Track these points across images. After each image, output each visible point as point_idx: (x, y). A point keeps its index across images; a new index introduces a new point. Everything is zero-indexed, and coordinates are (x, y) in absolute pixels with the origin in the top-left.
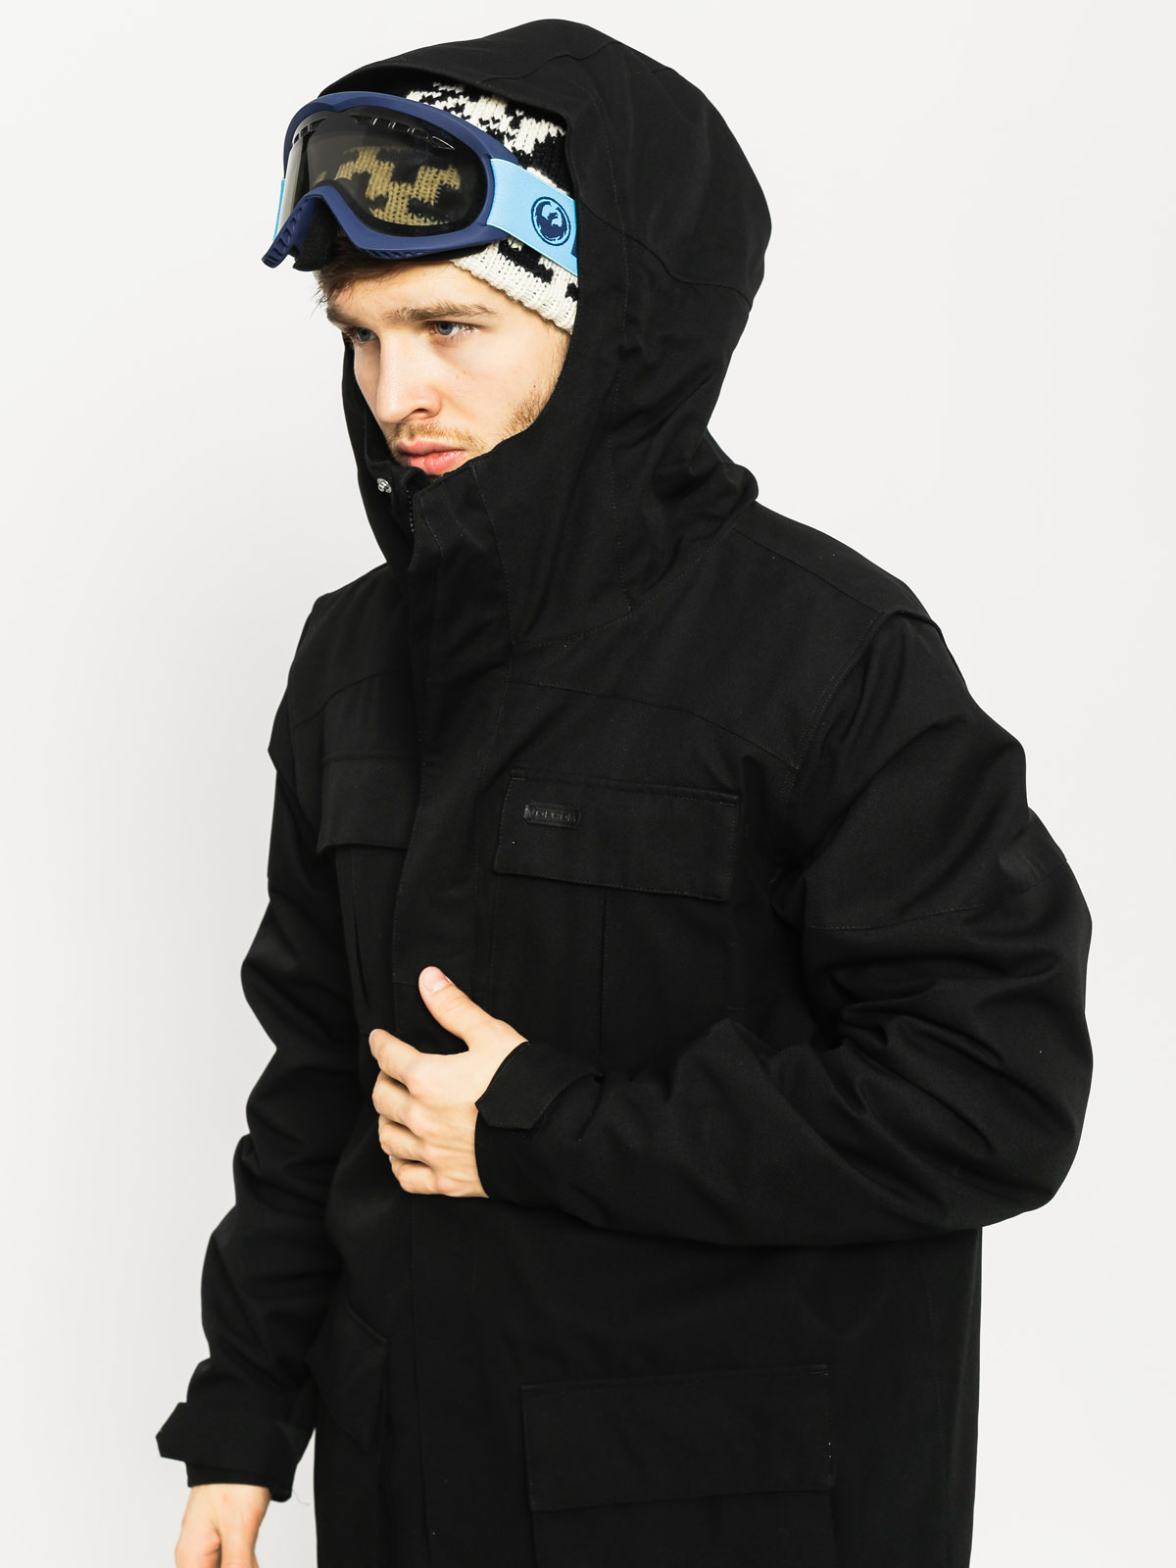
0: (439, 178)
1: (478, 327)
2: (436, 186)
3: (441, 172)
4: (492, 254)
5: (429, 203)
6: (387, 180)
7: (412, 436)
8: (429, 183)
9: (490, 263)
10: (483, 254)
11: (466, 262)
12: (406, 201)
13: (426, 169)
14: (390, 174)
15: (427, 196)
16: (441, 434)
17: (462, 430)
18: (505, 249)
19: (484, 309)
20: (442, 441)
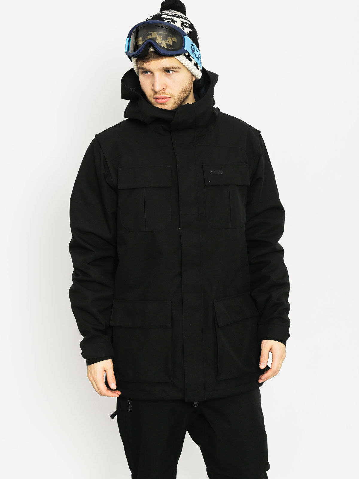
0: (172, 40)
1: (176, 71)
2: (172, 41)
3: (172, 38)
4: (182, 56)
5: (171, 45)
6: (161, 40)
7: (160, 94)
8: (170, 41)
9: (182, 58)
10: (181, 56)
11: (177, 57)
12: (166, 44)
13: (169, 38)
14: (161, 38)
15: (170, 43)
16: (167, 94)
17: (171, 93)
18: (185, 55)
19: (179, 68)
20: (167, 96)
